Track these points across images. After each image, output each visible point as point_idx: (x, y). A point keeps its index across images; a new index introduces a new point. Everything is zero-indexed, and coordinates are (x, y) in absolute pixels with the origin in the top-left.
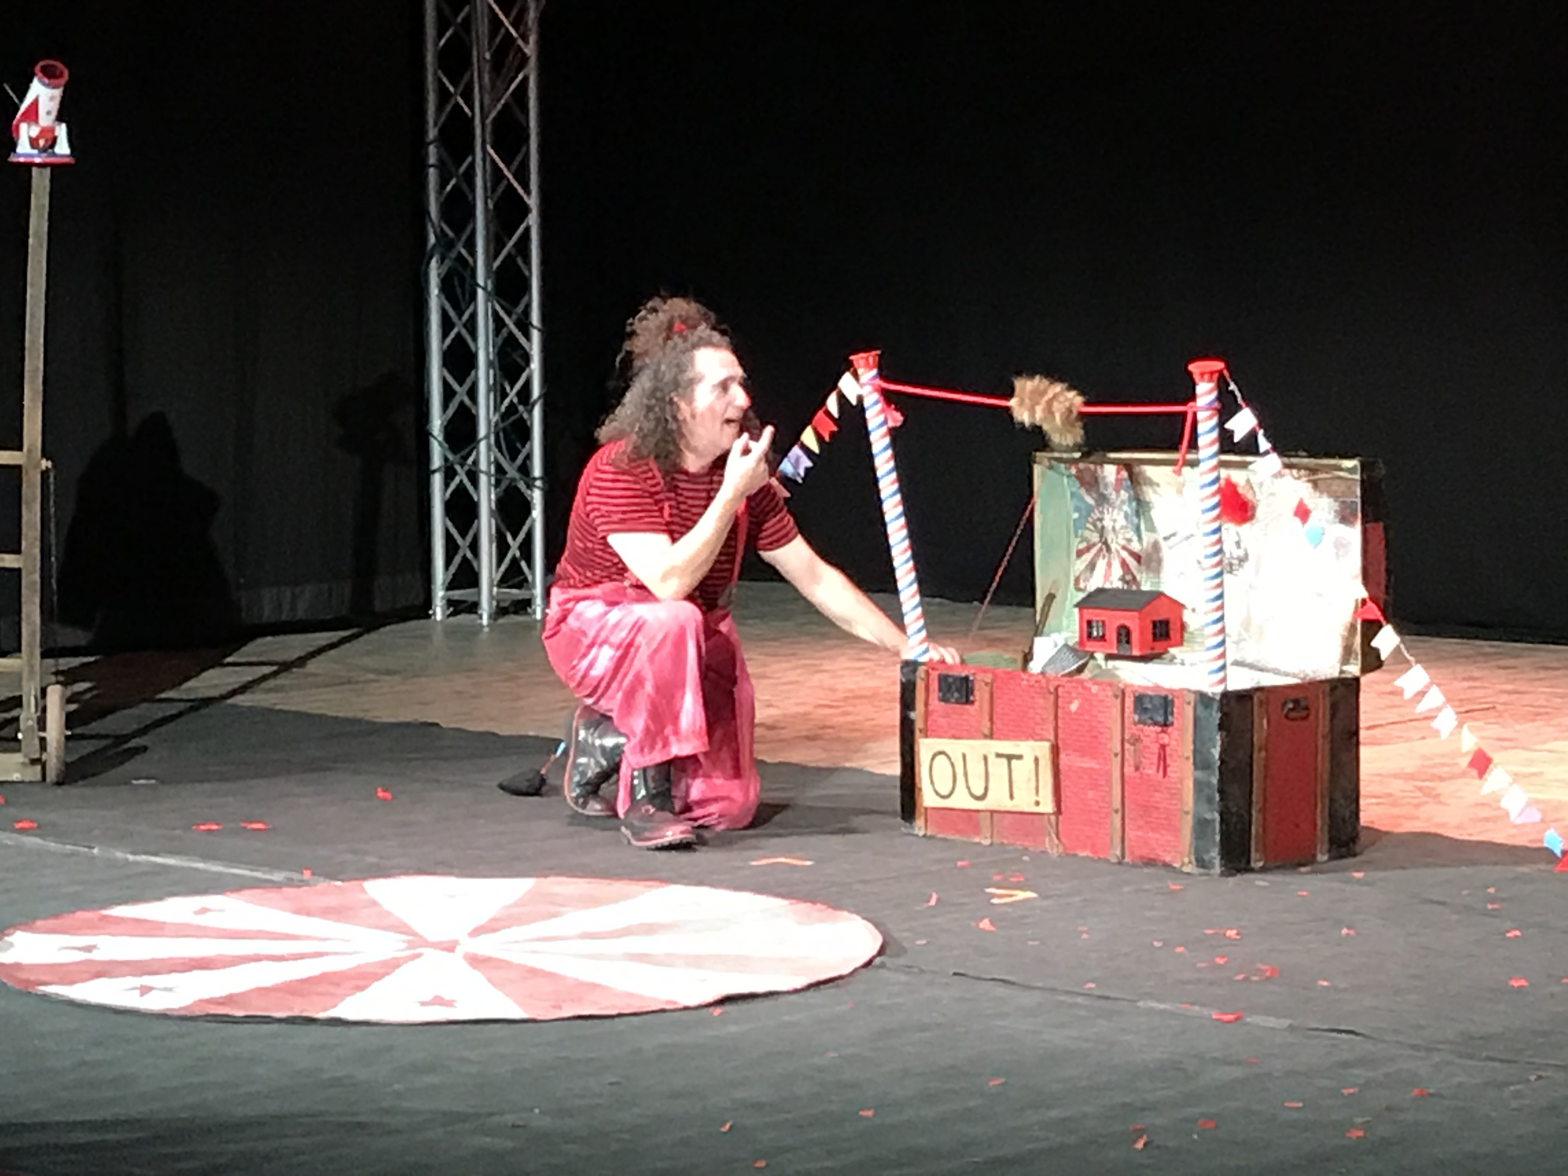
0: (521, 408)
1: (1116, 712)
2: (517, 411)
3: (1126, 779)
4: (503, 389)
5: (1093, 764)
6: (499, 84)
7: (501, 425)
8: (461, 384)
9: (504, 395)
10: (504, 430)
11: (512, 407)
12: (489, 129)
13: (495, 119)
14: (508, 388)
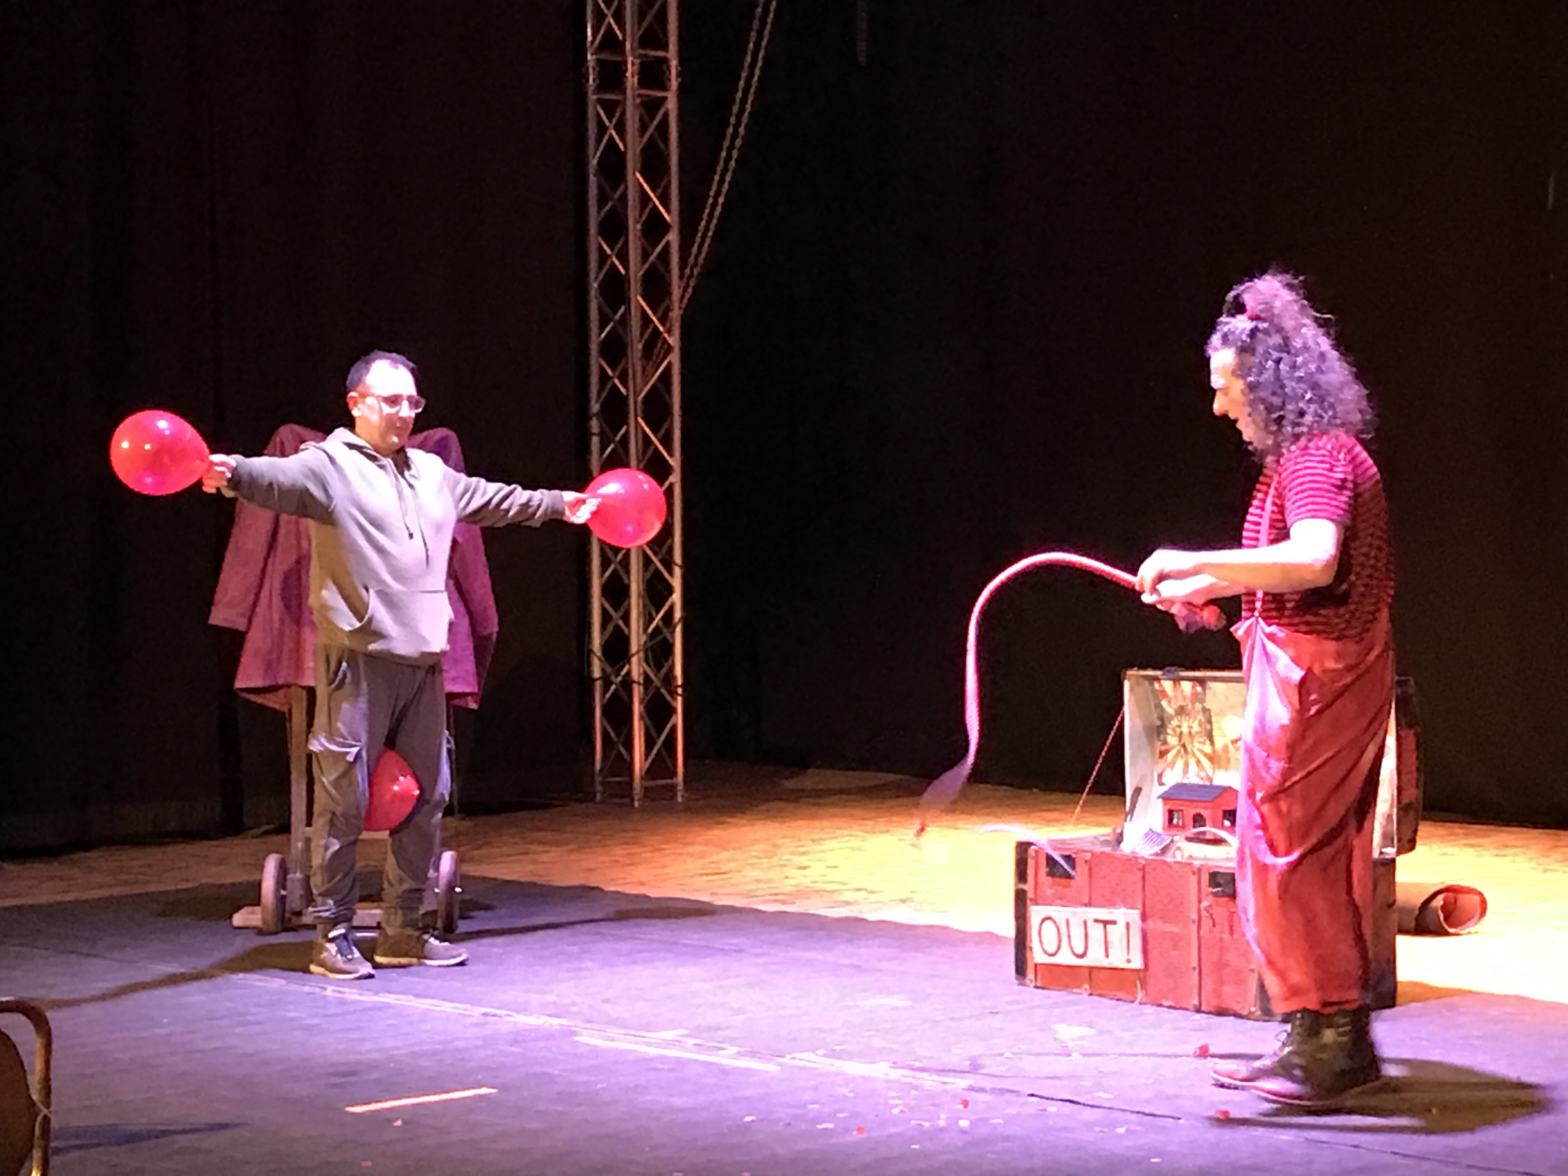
0: (665, 630)
1: (1194, 886)
2: (661, 632)
3: (1203, 941)
4: (650, 615)
5: (1175, 929)
6: (649, 368)
7: (649, 644)
8: (616, 610)
9: (651, 620)
10: (652, 647)
11: (657, 629)
12: (639, 405)
13: (644, 398)
14: (654, 613)
